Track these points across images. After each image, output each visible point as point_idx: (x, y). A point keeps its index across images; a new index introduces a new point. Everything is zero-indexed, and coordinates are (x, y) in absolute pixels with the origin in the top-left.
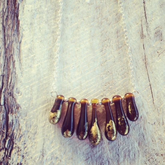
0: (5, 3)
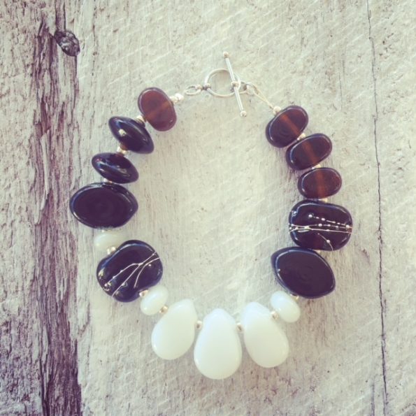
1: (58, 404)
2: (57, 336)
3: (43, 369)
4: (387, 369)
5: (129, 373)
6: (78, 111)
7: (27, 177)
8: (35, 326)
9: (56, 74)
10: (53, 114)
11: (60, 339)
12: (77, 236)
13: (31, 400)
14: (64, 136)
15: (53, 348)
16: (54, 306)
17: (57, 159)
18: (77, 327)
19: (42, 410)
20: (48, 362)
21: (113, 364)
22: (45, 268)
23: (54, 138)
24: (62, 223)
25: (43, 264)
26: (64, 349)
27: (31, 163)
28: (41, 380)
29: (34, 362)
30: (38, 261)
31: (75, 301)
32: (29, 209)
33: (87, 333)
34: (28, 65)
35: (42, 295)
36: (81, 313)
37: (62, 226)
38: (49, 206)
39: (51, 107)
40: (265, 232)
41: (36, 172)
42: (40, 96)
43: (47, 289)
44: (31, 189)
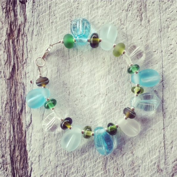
0: (11, 130)
1: (17, 159)
2: (17, 129)
3: (11, 143)
4: (166, 144)
5: (49, 145)
6: (26, 29)
7: (4, 58)
8: (7, 124)
9: (17, 12)
10: (15, 30)
11: (18, 130)
12: (26, 84)
13: (6, 157)
14: (20, 40)
15: (15, 134)
16: (16, 115)
17: (17, 50)
18: (26, 125)
19: (10, 162)
20: (13, 140)
21: (42, 141)
22: (12, 99)
23: (16, 40)
24: (19, 78)
25: (11, 97)
26: (20, 135)
27: (5, 52)
28: (10, 148)
29: (7, 140)
30: (8, 95)
31: (25, 113)
32: (5, 72)
33: (30, 127)
34: (4, 8)
35: (10, 111)
36: (28, 118)
37: (19, 80)
38: (14, 71)
39: (14, 27)
40: (110, 82)
41: (8, 56)
42: (10, 22)
43: (12, 108)
44: (6, 63)
